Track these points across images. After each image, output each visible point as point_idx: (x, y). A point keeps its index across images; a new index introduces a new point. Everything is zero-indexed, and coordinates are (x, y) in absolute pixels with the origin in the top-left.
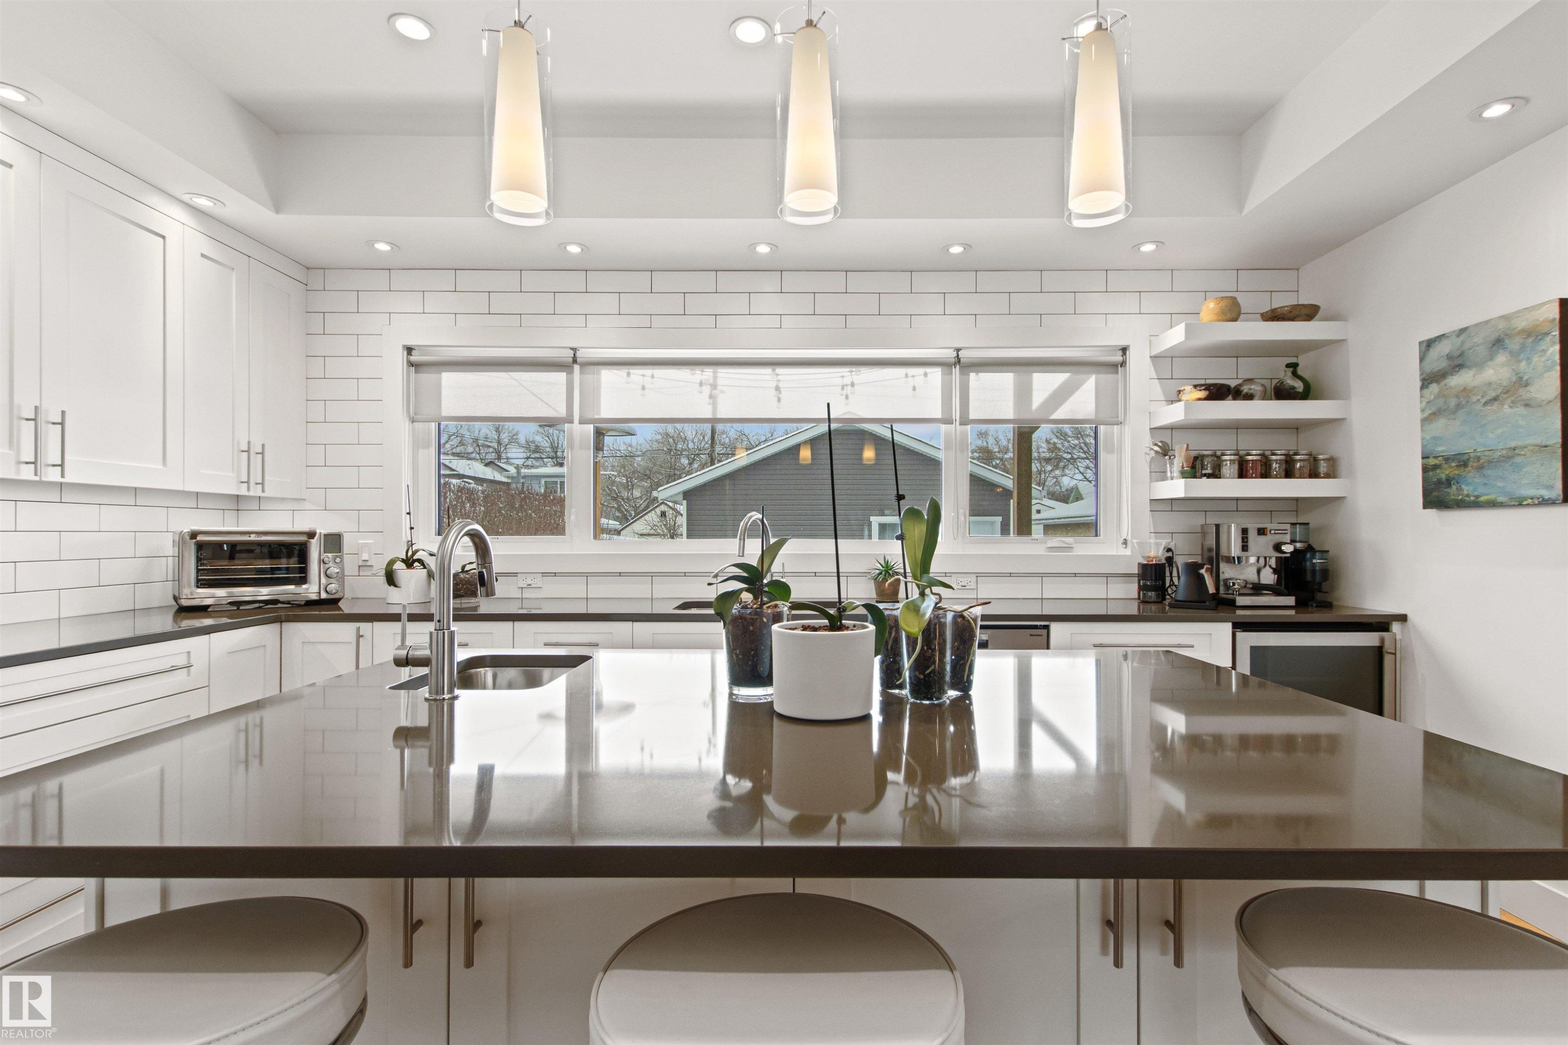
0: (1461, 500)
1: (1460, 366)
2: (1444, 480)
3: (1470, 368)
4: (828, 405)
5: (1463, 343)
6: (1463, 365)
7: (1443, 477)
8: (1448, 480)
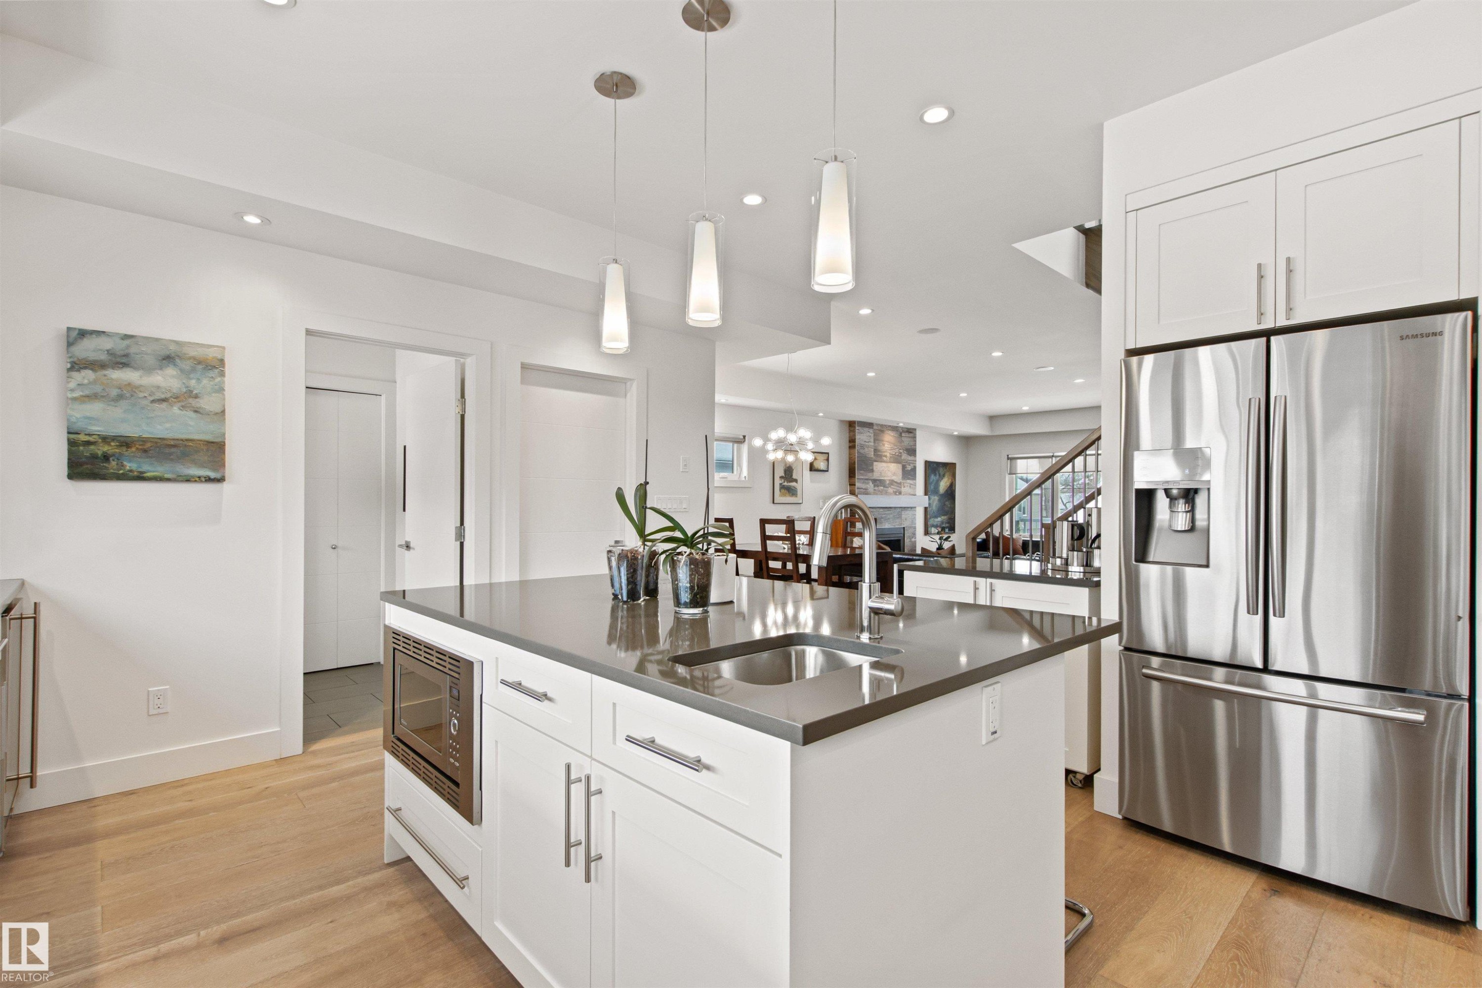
0: (122, 474)
1: (125, 365)
2: (100, 456)
3: (136, 369)
4: (706, 436)
5: (128, 347)
6: (128, 365)
7: (100, 453)
8: (105, 456)
